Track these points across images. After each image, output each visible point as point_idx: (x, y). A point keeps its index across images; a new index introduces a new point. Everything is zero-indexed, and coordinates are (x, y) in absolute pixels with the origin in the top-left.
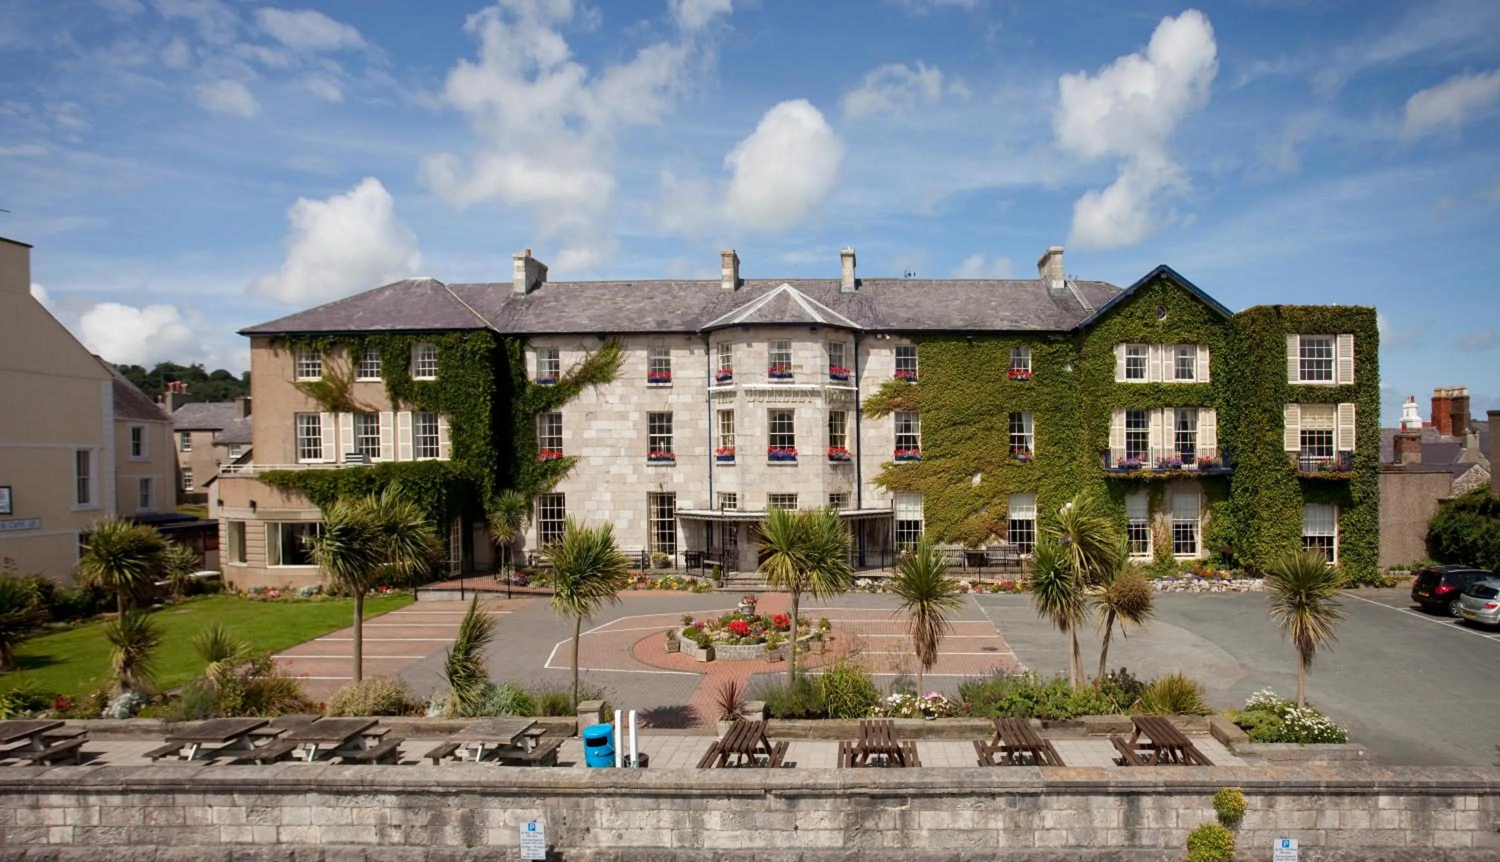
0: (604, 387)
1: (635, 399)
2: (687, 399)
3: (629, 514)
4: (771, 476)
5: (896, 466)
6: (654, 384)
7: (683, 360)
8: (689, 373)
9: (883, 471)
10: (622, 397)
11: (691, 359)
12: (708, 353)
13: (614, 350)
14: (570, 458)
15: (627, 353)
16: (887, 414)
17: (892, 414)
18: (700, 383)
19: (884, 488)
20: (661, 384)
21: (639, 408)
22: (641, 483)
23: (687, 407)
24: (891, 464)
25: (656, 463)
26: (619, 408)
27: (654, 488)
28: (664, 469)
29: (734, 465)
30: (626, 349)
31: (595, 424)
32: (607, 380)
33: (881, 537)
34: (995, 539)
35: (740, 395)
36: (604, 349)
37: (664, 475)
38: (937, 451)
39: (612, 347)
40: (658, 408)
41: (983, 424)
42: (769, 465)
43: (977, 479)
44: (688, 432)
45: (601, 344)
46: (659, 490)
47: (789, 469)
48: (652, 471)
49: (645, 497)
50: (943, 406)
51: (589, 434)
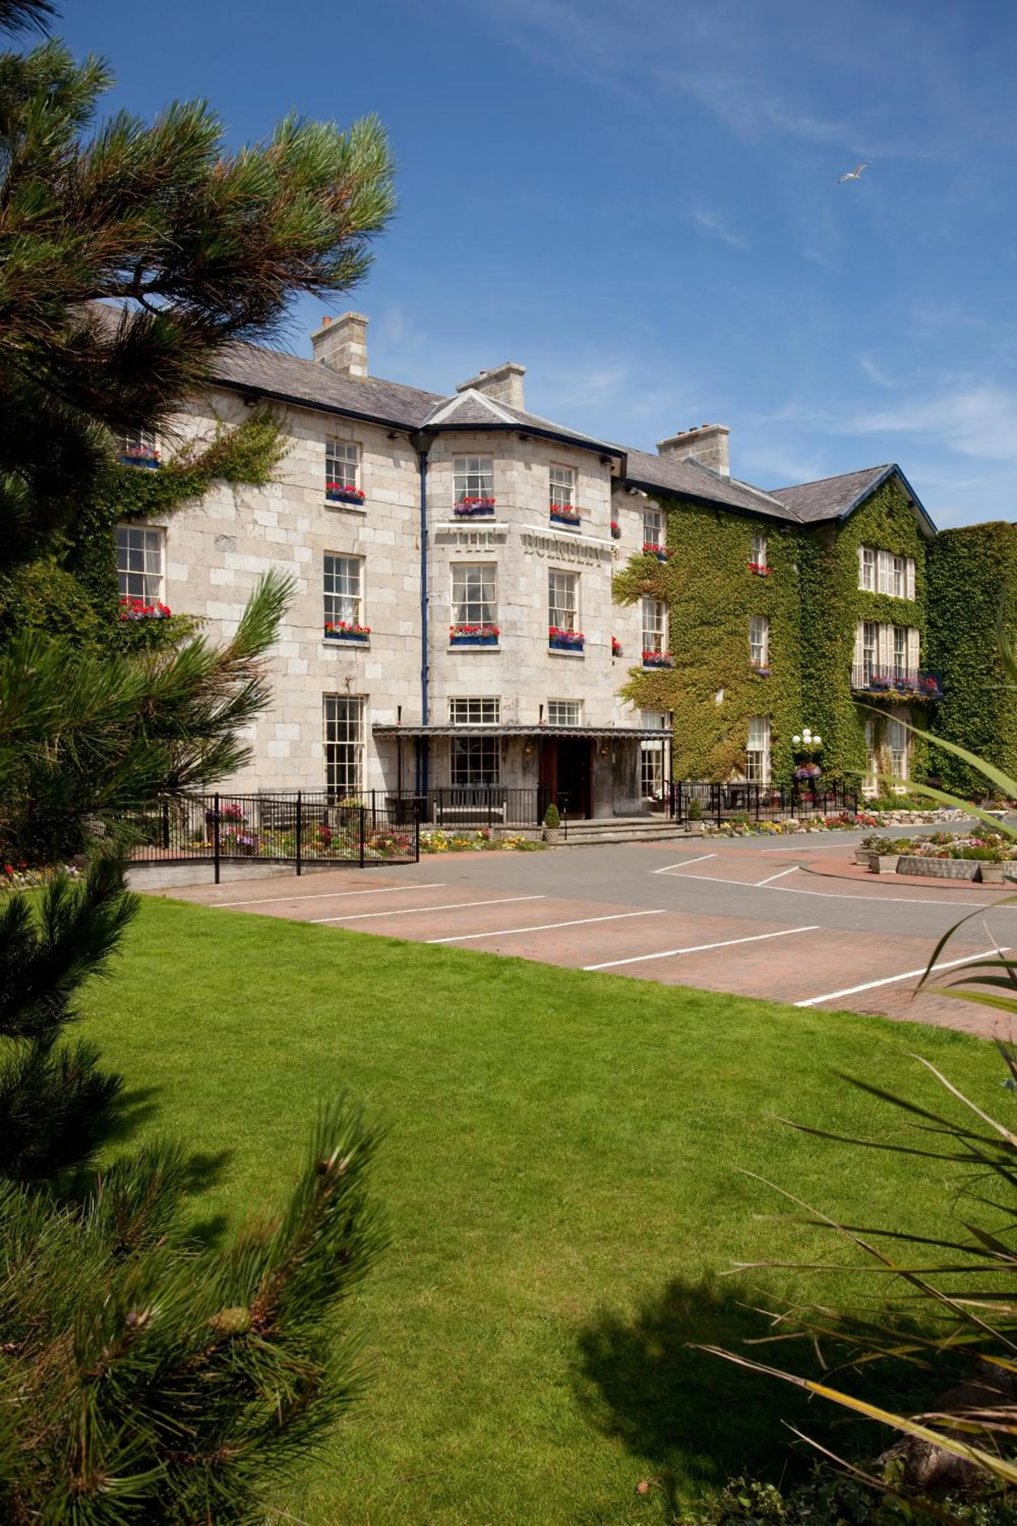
0: (249, 494)
1: (303, 525)
2: (387, 537)
3: (293, 731)
4: (553, 671)
5: (644, 673)
6: (338, 504)
7: (382, 472)
8: (390, 495)
9: (630, 680)
10: (281, 516)
11: (395, 473)
12: (423, 468)
13: (270, 428)
14: (183, 619)
15: (292, 440)
16: (636, 600)
17: (640, 601)
18: (406, 515)
19: (631, 704)
20: (349, 506)
21: (310, 541)
22: (314, 676)
23: (391, 553)
24: (637, 670)
25: (341, 642)
26: (277, 536)
27: (334, 686)
28: (351, 655)
29: (497, 652)
30: (290, 433)
31: (230, 559)
32: (256, 480)
33: (628, 772)
34: (735, 775)
35: (514, 541)
36: (253, 421)
37: (351, 664)
38: (686, 657)
39: (265, 421)
40: (342, 546)
41: (729, 627)
42: (551, 655)
43: (720, 697)
44: (389, 596)
45: (244, 413)
46: (343, 691)
47: (573, 664)
48: (331, 655)
49: (319, 701)
50: (693, 598)
51: (218, 577)
